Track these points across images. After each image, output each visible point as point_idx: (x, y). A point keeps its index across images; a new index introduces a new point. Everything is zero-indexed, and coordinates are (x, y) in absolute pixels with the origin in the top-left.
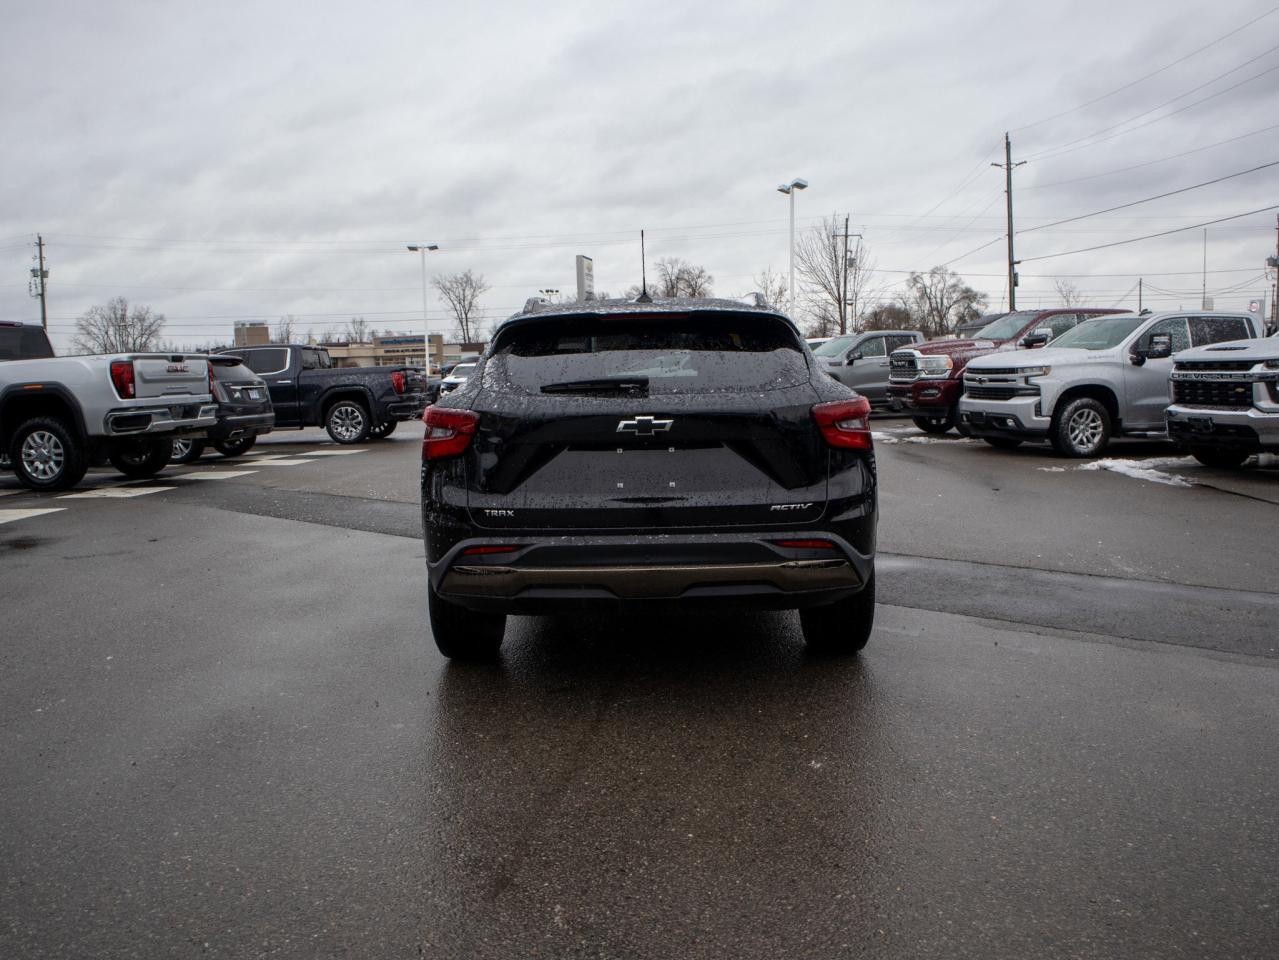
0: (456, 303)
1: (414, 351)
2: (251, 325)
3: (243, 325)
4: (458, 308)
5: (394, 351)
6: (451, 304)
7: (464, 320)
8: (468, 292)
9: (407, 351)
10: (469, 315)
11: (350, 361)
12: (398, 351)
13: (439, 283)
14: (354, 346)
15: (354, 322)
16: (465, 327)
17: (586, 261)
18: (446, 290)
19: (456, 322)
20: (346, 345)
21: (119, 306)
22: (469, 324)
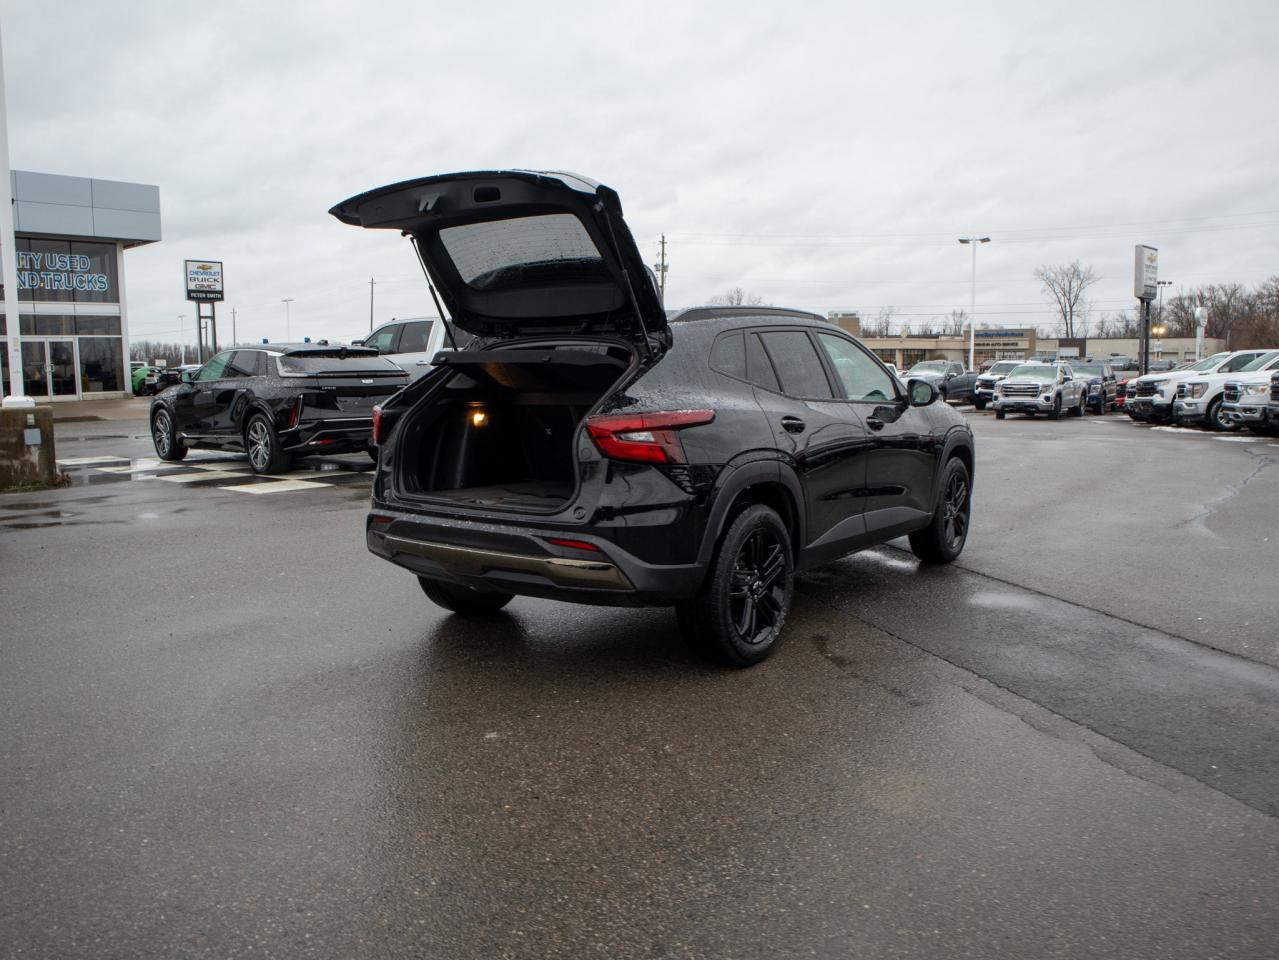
0: (1060, 295)
1: (1004, 345)
2: (844, 315)
3: (836, 315)
4: (1062, 301)
5: (984, 345)
6: (1055, 297)
7: (1068, 314)
8: (1075, 284)
9: (998, 344)
10: (1074, 308)
11: (938, 353)
12: (988, 345)
13: (1042, 274)
14: (944, 338)
15: (954, 314)
16: (1069, 321)
17: (1148, 252)
18: (1051, 283)
19: (1060, 316)
20: (937, 336)
21: (736, 296)
22: (1074, 317)
